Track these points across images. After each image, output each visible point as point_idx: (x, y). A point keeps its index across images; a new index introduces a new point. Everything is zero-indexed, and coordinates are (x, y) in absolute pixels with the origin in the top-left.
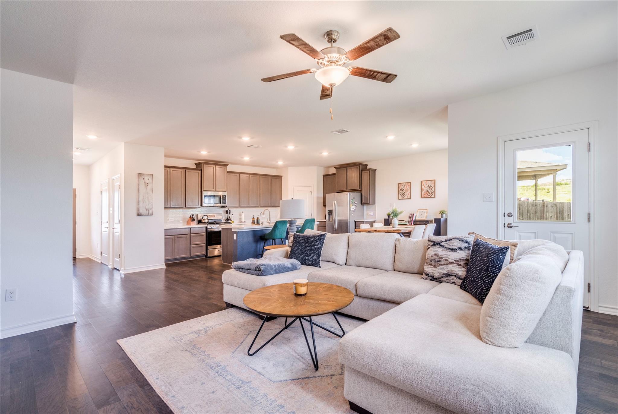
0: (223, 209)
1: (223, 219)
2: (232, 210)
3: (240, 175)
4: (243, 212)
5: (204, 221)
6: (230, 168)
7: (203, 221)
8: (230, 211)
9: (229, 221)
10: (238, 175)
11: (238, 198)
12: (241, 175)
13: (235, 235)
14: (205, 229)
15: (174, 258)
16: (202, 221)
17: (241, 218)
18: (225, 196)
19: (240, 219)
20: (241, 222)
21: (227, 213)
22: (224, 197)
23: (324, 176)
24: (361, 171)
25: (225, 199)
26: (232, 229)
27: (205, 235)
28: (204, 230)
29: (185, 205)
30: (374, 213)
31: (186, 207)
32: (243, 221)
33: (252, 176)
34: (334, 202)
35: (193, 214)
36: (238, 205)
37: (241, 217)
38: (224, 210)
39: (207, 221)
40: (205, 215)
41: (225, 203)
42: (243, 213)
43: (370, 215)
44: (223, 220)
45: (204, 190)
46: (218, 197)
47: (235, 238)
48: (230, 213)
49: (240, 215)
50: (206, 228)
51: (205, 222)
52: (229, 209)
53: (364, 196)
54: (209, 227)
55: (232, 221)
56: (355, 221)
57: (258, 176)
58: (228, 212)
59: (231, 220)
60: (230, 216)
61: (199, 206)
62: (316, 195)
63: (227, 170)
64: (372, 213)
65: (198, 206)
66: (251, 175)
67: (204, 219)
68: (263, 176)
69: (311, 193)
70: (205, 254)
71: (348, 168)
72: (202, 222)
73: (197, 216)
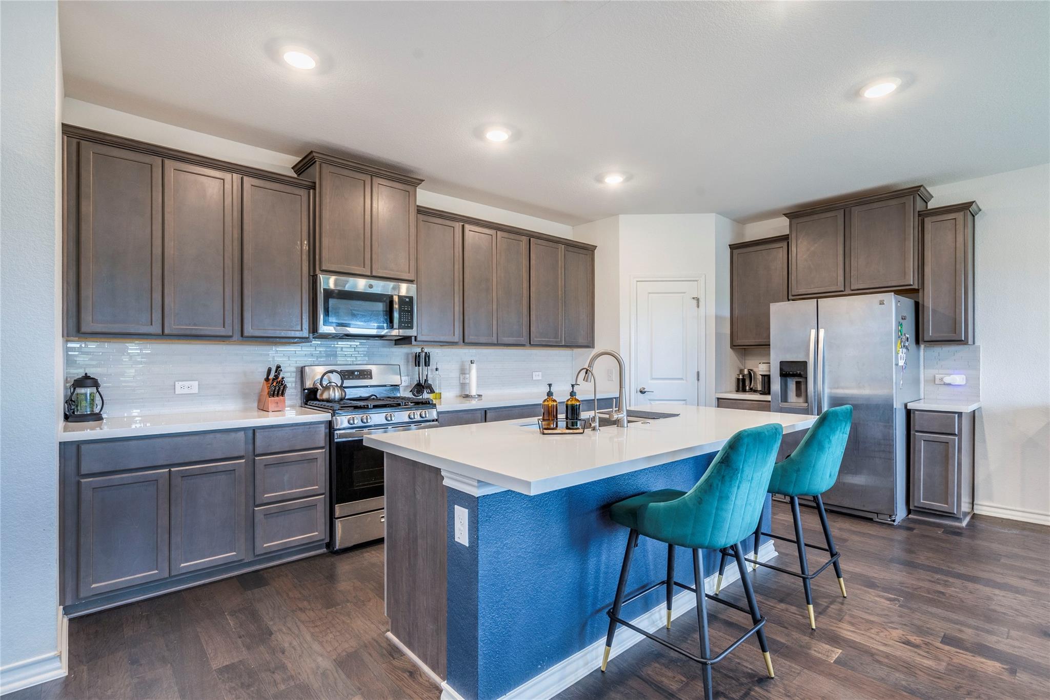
0: (403, 350)
1: (404, 384)
2: (436, 353)
3: (463, 226)
4: (472, 362)
5: (325, 396)
6: (425, 197)
7: (322, 394)
8: (427, 356)
9: (426, 395)
10: (458, 226)
11: (458, 309)
12: (467, 227)
13: (461, 515)
14: (323, 430)
15: (167, 575)
16: (319, 392)
17: (467, 381)
18: (411, 298)
19: (463, 386)
20: (467, 396)
21: (417, 363)
22: (407, 303)
23: (733, 247)
24: (919, 215)
25: (411, 312)
26: (440, 469)
27: (321, 455)
28: (321, 436)
29: (237, 327)
30: (967, 379)
31: (246, 334)
32: (474, 392)
33: (505, 235)
34: (813, 332)
35: (278, 367)
36: (457, 338)
37: (464, 378)
38: (407, 355)
39: (336, 394)
40: (331, 372)
41: (411, 328)
42: (474, 366)
43: (949, 384)
44: (401, 389)
45: (324, 268)
46: (380, 301)
47: (462, 536)
48: (427, 364)
49: (463, 372)
50: (330, 425)
51: (328, 401)
52: (426, 350)
53: (934, 311)
54: (343, 421)
55: (437, 391)
56: (910, 406)
57: (525, 239)
58: (423, 360)
59: (432, 391)
60: (429, 374)
61: (305, 333)
62: (712, 311)
63: (418, 204)
64: (958, 379)
65: (298, 334)
66: (499, 233)
67: (327, 388)
68: (539, 241)
69: (695, 302)
70: (323, 537)
71: (856, 211)
72: (318, 397)
73: (301, 372)
